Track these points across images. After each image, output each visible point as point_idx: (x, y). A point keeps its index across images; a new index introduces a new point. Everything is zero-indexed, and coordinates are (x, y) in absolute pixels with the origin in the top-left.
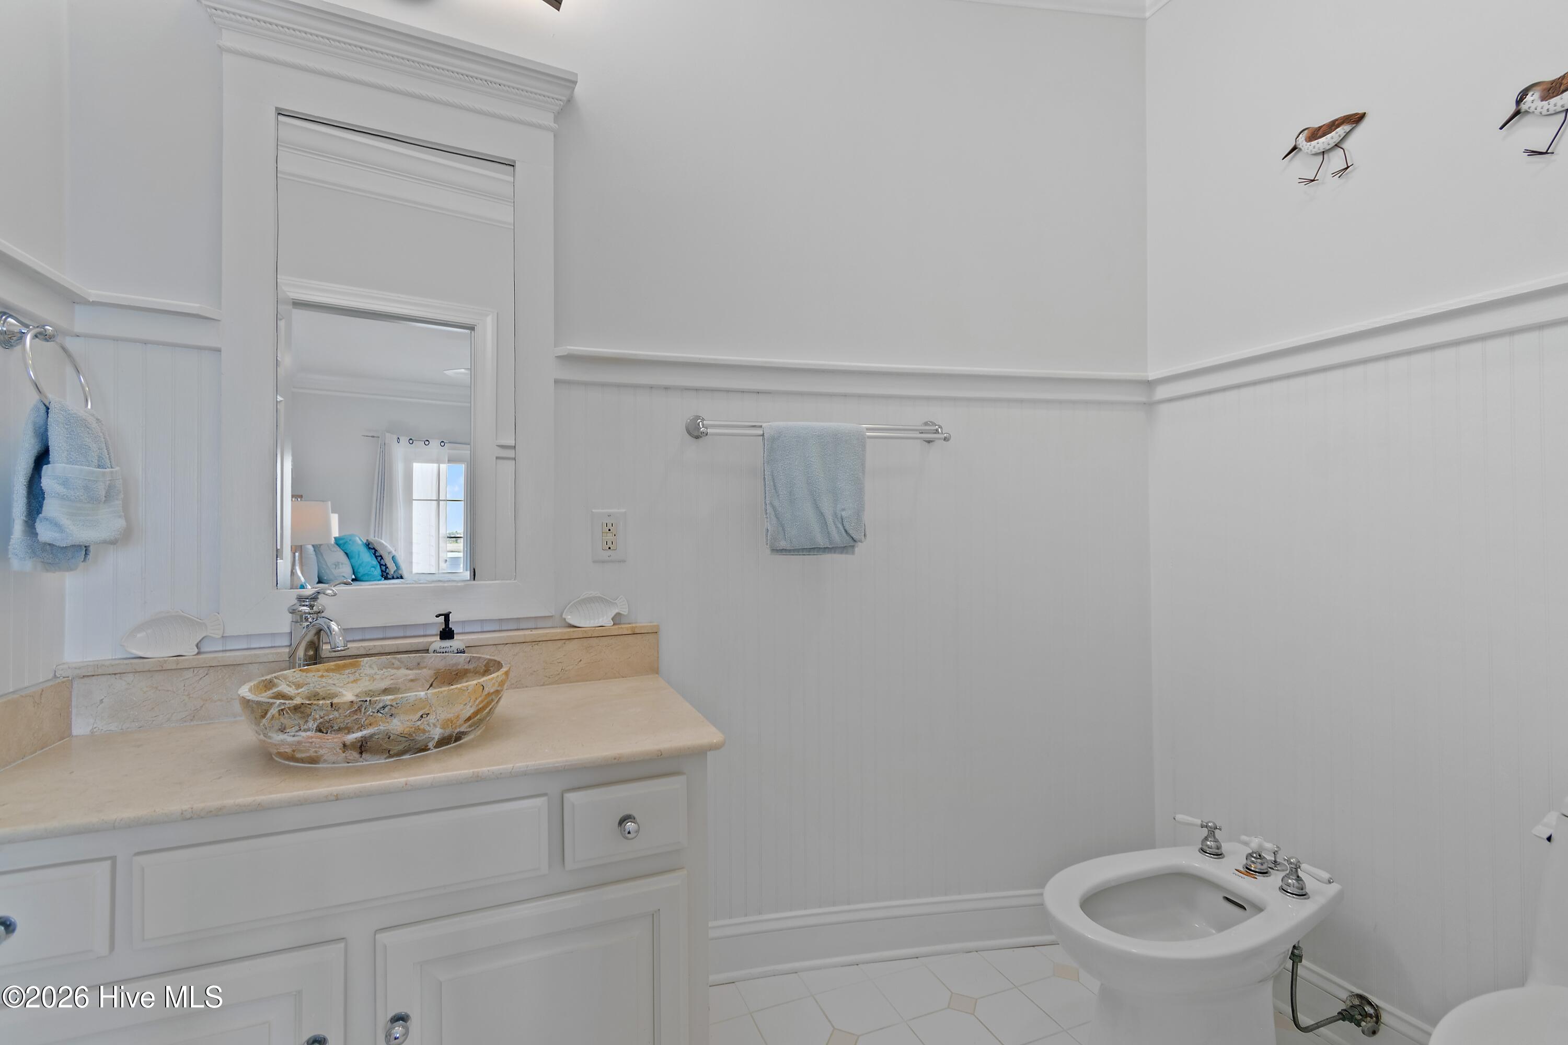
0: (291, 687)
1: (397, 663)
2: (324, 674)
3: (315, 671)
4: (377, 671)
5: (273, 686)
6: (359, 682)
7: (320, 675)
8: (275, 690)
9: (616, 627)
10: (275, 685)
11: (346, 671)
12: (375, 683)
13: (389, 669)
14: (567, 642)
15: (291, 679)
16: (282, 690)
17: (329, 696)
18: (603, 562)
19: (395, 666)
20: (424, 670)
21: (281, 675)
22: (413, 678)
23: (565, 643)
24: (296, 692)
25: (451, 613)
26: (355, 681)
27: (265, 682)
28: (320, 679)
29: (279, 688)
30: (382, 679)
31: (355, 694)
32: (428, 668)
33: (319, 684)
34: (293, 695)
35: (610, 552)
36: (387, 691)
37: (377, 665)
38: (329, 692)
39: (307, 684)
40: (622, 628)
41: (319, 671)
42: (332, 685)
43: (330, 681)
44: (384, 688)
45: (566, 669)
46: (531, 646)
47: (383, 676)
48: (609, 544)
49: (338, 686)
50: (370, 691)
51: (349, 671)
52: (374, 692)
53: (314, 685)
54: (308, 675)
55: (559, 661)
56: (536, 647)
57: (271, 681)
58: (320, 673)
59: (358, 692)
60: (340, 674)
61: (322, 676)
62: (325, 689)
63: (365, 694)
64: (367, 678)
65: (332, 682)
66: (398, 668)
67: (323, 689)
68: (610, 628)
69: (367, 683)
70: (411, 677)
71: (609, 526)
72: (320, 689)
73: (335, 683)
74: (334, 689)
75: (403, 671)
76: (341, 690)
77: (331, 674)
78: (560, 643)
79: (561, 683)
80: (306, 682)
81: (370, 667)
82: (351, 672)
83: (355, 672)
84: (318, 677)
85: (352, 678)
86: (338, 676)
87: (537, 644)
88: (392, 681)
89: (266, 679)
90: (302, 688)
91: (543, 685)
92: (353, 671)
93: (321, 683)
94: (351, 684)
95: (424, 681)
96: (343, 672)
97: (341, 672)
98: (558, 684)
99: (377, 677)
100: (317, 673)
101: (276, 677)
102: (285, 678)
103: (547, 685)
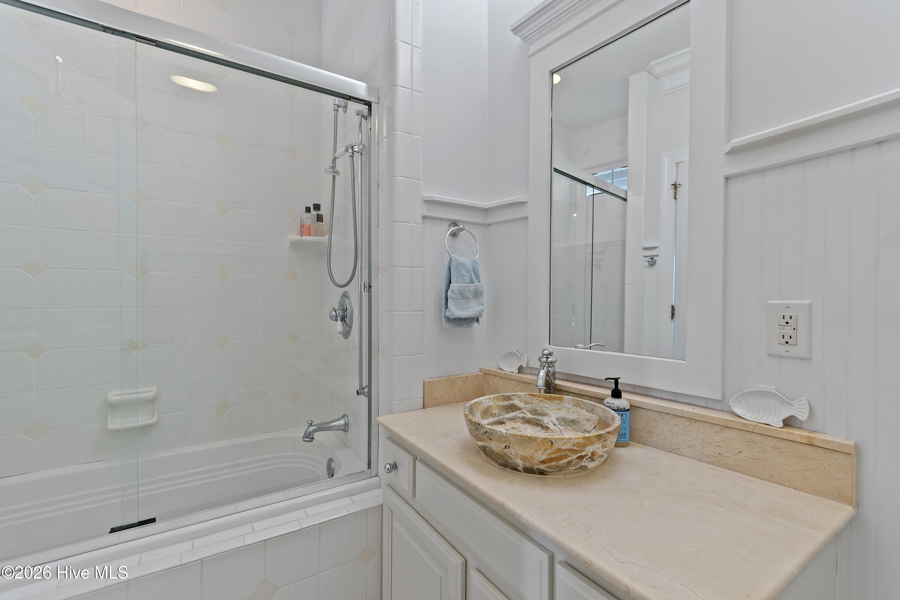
0: (522, 402)
1: (582, 405)
2: (543, 400)
3: (538, 397)
4: (572, 407)
5: (510, 399)
6: (561, 411)
7: (540, 400)
8: (510, 402)
9: (786, 430)
10: (511, 399)
11: (555, 401)
12: (569, 414)
13: (578, 408)
14: (725, 429)
15: (523, 398)
16: (515, 403)
17: (542, 414)
18: (780, 357)
19: (581, 406)
20: (594, 415)
21: (517, 395)
22: (588, 419)
23: (723, 430)
24: (525, 406)
25: (620, 378)
26: (559, 409)
27: (505, 396)
28: (540, 402)
29: (514, 402)
30: (573, 413)
31: (557, 418)
32: (596, 414)
33: (539, 405)
34: (522, 408)
35: (787, 347)
36: (574, 421)
37: (572, 403)
38: (543, 411)
39: (532, 403)
40: (793, 433)
41: (540, 398)
42: (546, 408)
43: (546, 405)
44: (572, 419)
45: (725, 454)
46: (689, 422)
47: (574, 412)
48: (787, 339)
49: (549, 409)
50: (565, 418)
51: (557, 402)
52: (567, 420)
53: (535, 405)
54: (534, 398)
55: (717, 444)
56: (694, 424)
57: (509, 396)
58: (541, 399)
59: (559, 416)
60: (552, 402)
61: (541, 401)
62: (541, 409)
63: (562, 419)
64: (566, 409)
65: (547, 406)
66: (582, 409)
67: (540, 409)
68: (777, 430)
69: (565, 413)
70: (587, 417)
71: (787, 319)
72: (539, 408)
73: (548, 407)
74: (546, 411)
75: (584, 412)
76: (550, 412)
77: (547, 401)
78: (718, 428)
79: (718, 466)
80: (531, 402)
81: (568, 403)
82: (557, 403)
83: (560, 404)
84: (539, 401)
85: (558, 407)
86: (550, 403)
87: (695, 422)
88: (578, 416)
89: (505, 395)
90: (528, 405)
91: (699, 461)
92: (559, 403)
93: (540, 405)
94: (556, 410)
95: (592, 423)
96: (553, 401)
97: (552, 401)
98: (716, 466)
99: (571, 410)
100: (539, 398)
101: (513, 395)
102: (519, 396)
103: (704, 462)
